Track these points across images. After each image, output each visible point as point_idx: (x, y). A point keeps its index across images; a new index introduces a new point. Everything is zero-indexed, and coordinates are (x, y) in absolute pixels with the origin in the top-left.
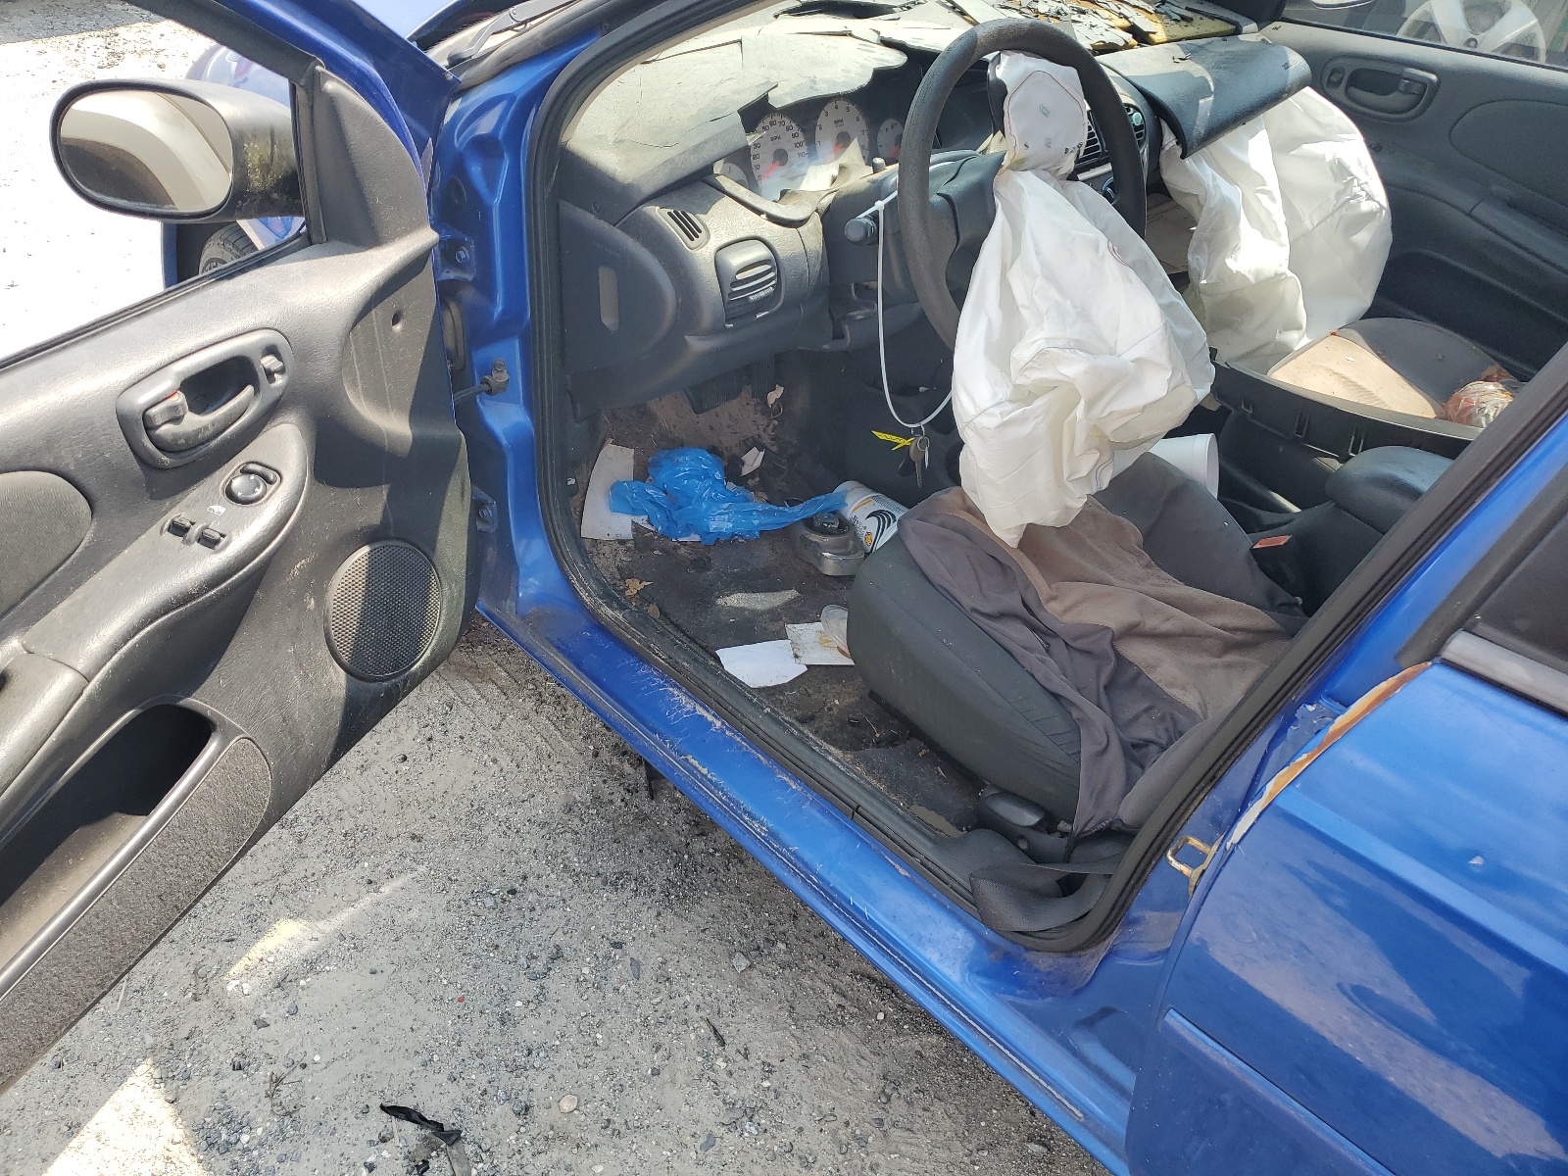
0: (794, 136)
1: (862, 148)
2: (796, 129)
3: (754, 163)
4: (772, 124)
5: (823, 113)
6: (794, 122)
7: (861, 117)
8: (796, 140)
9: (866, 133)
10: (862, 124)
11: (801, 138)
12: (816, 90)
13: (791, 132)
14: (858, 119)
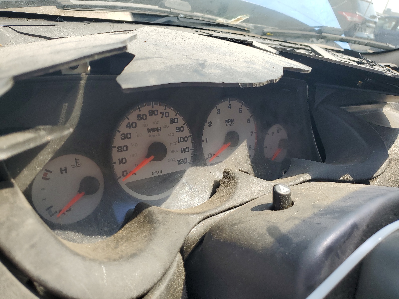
0: (178, 130)
1: (250, 148)
2: (181, 122)
3: (116, 156)
4: (151, 113)
5: (215, 111)
6: (181, 115)
7: (252, 119)
8: (181, 134)
9: (254, 135)
10: (252, 127)
11: (186, 132)
12: (202, 75)
13: (175, 125)
14: (249, 121)
